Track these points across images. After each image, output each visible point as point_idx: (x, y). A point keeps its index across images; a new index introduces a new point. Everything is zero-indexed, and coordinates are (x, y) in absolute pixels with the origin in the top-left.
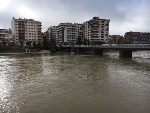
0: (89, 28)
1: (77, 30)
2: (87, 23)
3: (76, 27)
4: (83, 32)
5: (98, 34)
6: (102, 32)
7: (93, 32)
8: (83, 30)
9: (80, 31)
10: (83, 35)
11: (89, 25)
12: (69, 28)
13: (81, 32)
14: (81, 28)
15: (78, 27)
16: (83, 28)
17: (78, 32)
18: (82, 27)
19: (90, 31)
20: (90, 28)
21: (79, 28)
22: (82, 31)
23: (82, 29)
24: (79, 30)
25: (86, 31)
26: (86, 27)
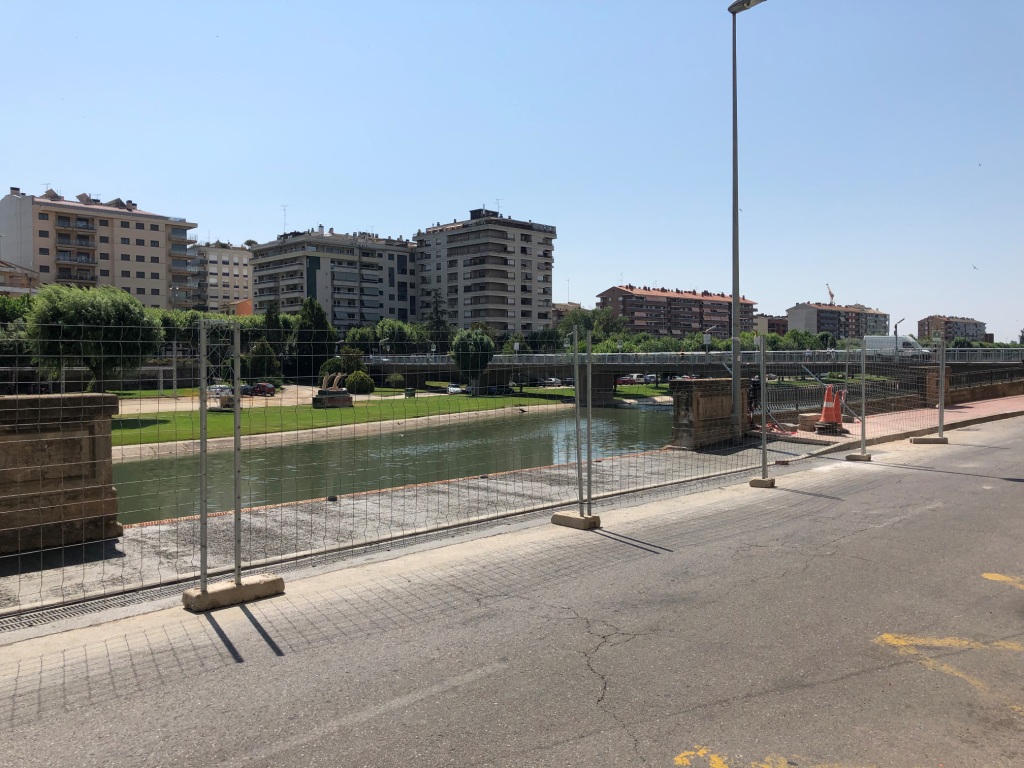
0: (452, 264)
1: (384, 274)
2: (443, 239)
3: (380, 256)
4: (413, 286)
5: (504, 300)
6: (524, 289)
7: (482, 287)
8: (412, 272)
9: (399, 278)
10: (413, 298)
11: (452, 251)
12: (340, 263)
13: (402, 285)
14: (402, 260)
15: (391, 257)
16: (413, 260)
17: (392, 284)
18: (408, 255)
19: (461, 284)
20: (460, 263)
21: (394, 264)
22: (407, 278)
23: (410, 266)
24: (396, 270)
25: (434, 279)
26: (433, 256)
